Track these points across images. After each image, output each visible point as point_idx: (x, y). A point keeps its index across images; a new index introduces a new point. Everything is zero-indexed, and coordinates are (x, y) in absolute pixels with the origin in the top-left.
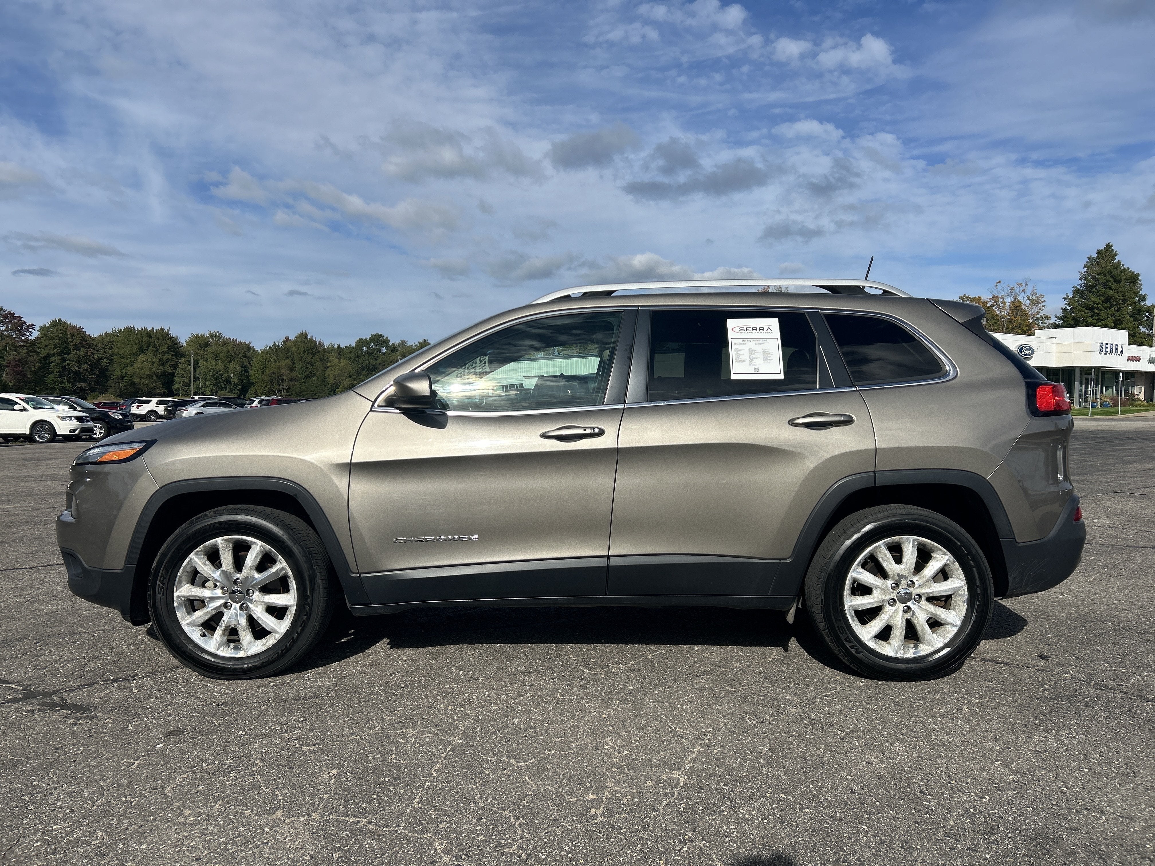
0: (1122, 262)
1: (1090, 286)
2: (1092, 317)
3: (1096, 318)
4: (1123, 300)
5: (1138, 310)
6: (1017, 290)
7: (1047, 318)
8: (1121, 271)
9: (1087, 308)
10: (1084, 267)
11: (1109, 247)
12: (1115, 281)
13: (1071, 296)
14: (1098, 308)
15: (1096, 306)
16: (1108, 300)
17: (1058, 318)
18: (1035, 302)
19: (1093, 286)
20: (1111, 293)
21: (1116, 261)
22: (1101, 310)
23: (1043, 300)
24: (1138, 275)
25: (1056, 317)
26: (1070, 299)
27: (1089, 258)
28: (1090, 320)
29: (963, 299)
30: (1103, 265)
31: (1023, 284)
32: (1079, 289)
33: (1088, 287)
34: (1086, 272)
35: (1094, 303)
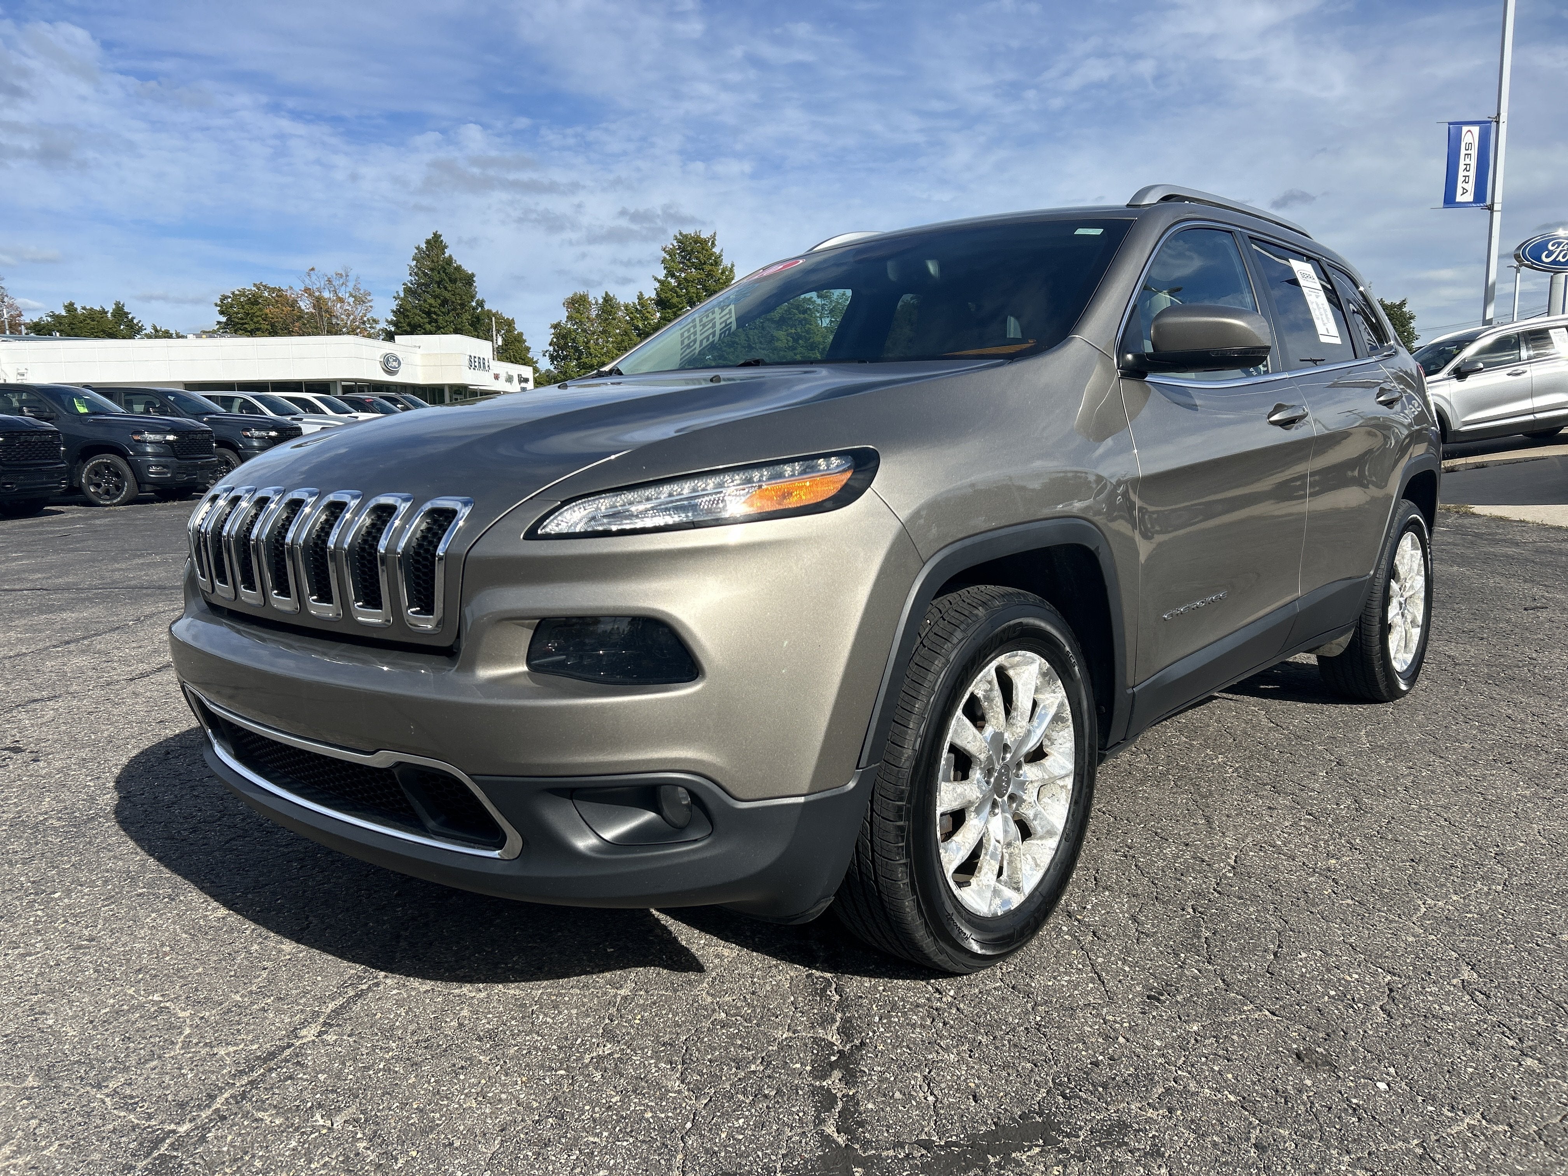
0: (454, 258)
1: (423, 284)
2: (430, 323)
3: (433, 324)
4: (461, 305)
5: (476, 318)
6: (336, 283)
7: (376, 321)
8: (455, 269)
9: (424, 312)
10: (413, 260)
11: (437, 237)
12: (450, 281)
13: (402, 295)
14: (435, 313)
15: (433, 309)
16: (445, 302)
17: (390, 323)
18: (359, 300)
19: (427, 285)
20: (448, 295)
21: (447, 255)
22: (438, 315)
23: (369, 298)
24: (473, 275)
25: (387, 321)
26: (402, 299)
27: (418, 248)
28: (428, 327)
29: (259, 289)
30: (435, 259)
31: (344, 276)
32: (410, 288)
33: (419, 285)
34: (416, 266)
35: (431, 305)
